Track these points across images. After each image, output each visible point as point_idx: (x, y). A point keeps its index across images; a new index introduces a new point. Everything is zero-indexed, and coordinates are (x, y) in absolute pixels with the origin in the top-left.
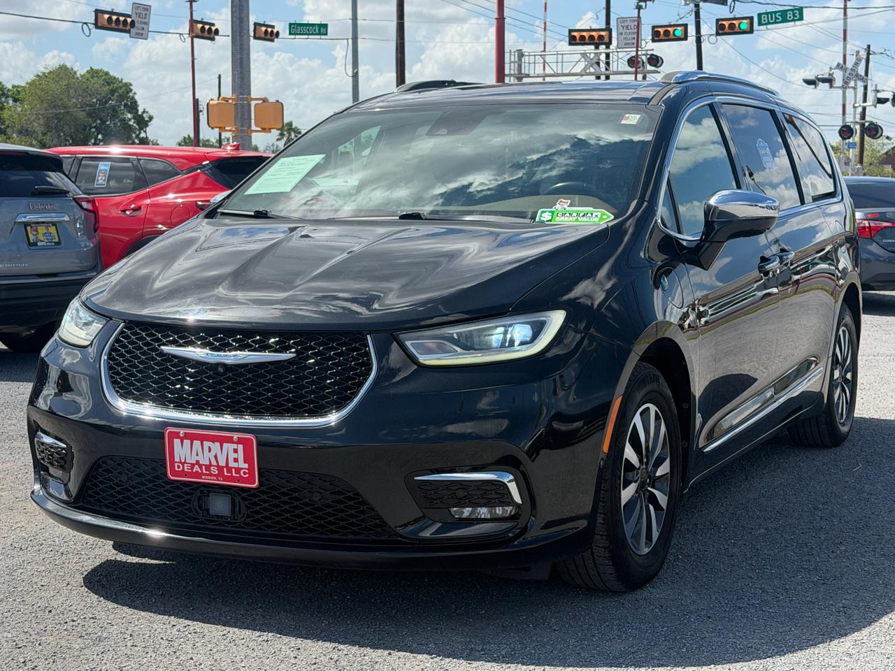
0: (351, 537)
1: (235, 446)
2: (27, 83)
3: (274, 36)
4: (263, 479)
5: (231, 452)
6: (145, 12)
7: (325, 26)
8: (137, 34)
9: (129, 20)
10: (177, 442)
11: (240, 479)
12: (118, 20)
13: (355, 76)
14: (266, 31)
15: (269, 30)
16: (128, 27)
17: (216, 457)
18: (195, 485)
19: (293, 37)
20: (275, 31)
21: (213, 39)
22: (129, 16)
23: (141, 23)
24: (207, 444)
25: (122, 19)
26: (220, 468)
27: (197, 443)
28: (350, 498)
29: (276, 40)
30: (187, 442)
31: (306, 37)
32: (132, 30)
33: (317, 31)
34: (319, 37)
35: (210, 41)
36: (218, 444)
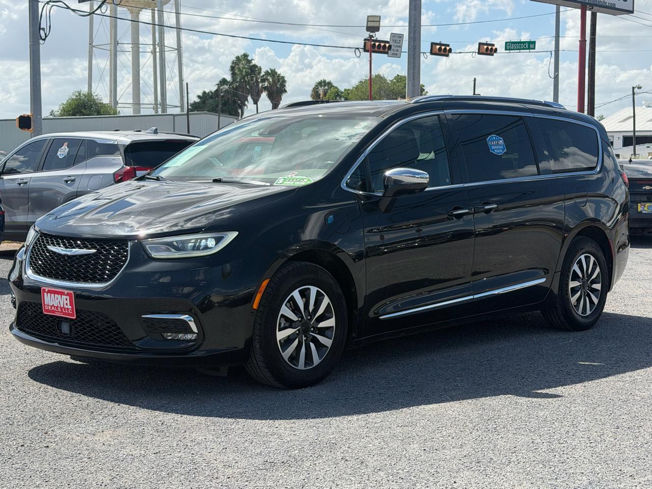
0: (116, 346)
1: (66, 297)
2: (353, 88)
3: (493, 52)
4: (78, 315)
5: (65, 299)
6: (398, 39)
7: (534, 43)
8: (393, 54)
9: (387, 45)
10: (45, 294)
11: (68, 314)
12: (379, 45)
13: (556, 78)
14: (487, 48)
15: (490, 47)
16: (387, 50)
17: (59, 302)
18: (55, 318)
19: (508, 51)
20: (494, 48)
21: (447, 56)
22: (388, 42)
23: (397, 46)
24: (56, 295)
25: (382, 44)
26: (61, 308)
27: (53, 295)
28: (113, 326)
29: (495, 54)
30: (49, 294)
31: (519, 51)
32: (389, 51)
33: (527, 46)
34: (528, 51)
35: (445, 57)
36: (60, 296)
